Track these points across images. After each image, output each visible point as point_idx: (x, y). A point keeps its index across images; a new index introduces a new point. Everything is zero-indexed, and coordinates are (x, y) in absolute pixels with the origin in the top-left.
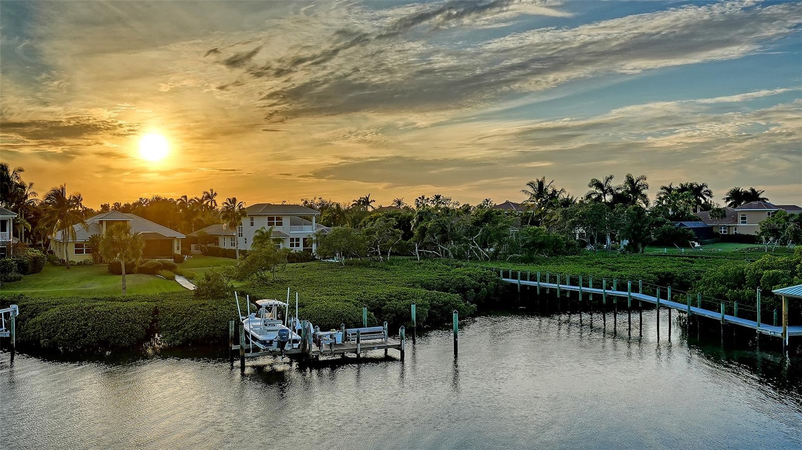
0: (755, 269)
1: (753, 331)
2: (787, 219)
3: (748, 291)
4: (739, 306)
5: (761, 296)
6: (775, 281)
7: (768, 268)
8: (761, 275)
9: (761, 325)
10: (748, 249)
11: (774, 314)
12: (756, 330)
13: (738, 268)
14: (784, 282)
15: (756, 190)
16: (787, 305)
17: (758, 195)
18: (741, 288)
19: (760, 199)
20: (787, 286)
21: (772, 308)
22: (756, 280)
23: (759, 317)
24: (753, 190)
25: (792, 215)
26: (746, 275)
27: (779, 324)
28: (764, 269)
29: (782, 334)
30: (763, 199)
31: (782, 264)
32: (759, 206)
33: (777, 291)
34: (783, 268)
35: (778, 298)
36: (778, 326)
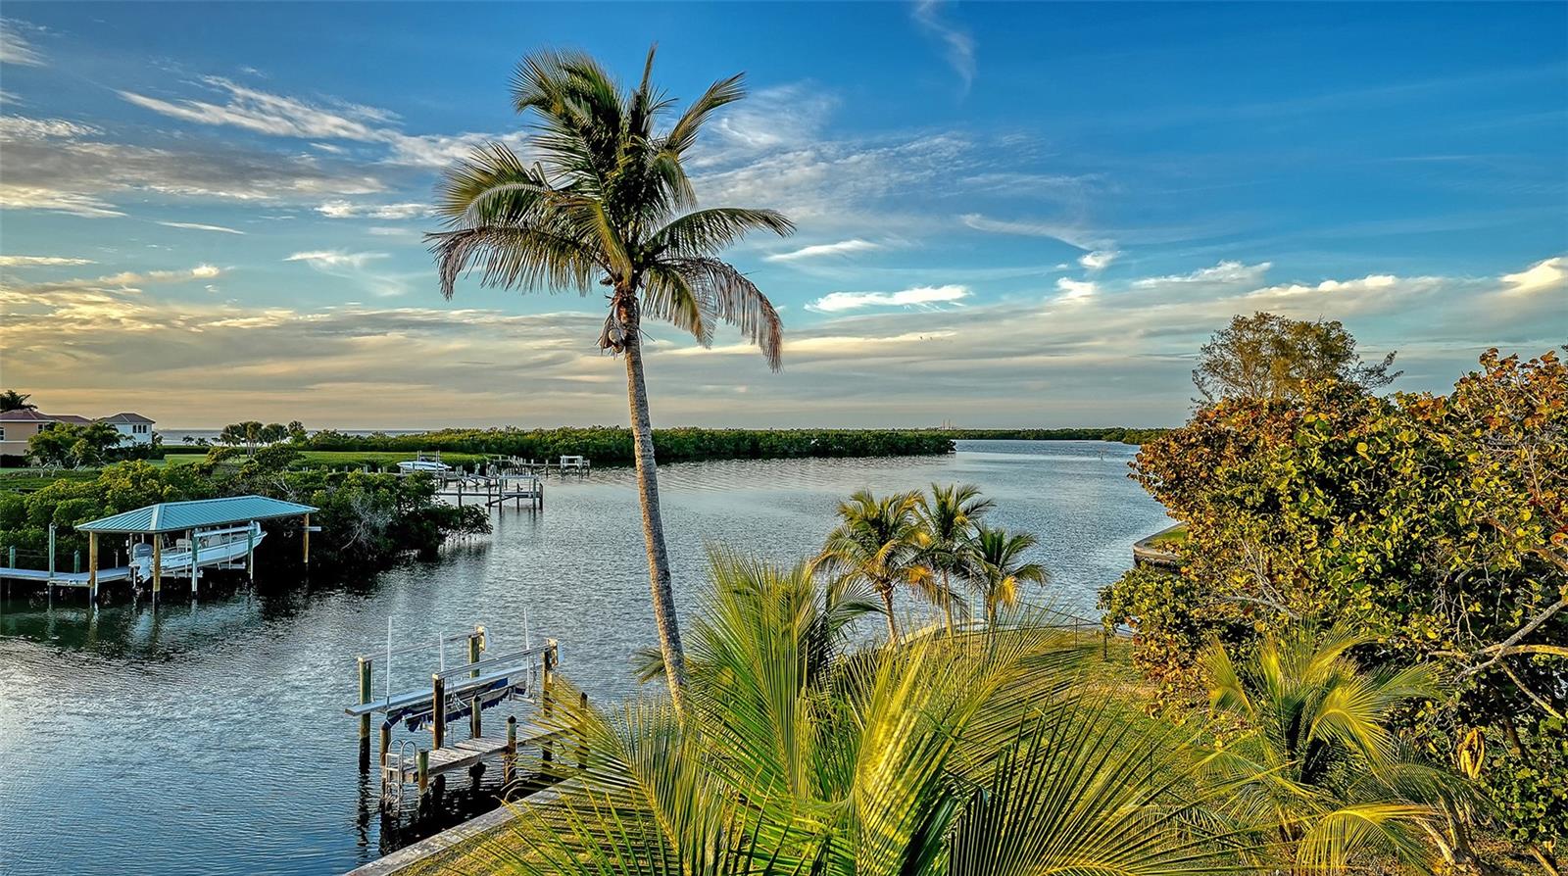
0: (43, 500)
1: (42, 585)
2: (74, 433)
3: (33, 532)
4: (17, 552)
5: (56, 534)
6: (76, 513)
7: (62, 498)
8: (53, 508)
9: (55, 574)
10: (11, 474)
11: (76, 557)
12: (46, 582)
13: (13, 501)
14: (90, 514)
15: (18, 394)
16: (96, 544)
17: (21, 402)
18: (20, 528)
19: (24, 407)
20: (96, 519)
21: (72, 550)
22: (46, 515)
23: (52, 564)
24: (12, 394)
25: (81, 429)
26: (28, 508)
27: (84, 568)
28: (57, 498)
29: (89, 582)
30: (29, 407)
31: (84, 491)
32: (26, 416)
33: (80, 526)
34: (86, 496)
35: (83, 538)
36: (81, 572)
